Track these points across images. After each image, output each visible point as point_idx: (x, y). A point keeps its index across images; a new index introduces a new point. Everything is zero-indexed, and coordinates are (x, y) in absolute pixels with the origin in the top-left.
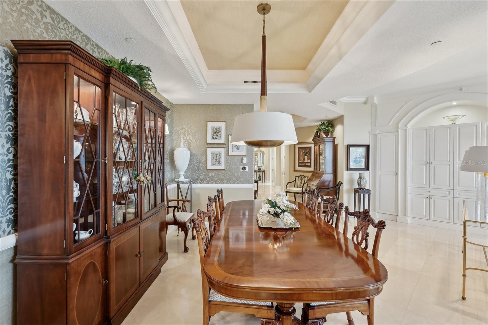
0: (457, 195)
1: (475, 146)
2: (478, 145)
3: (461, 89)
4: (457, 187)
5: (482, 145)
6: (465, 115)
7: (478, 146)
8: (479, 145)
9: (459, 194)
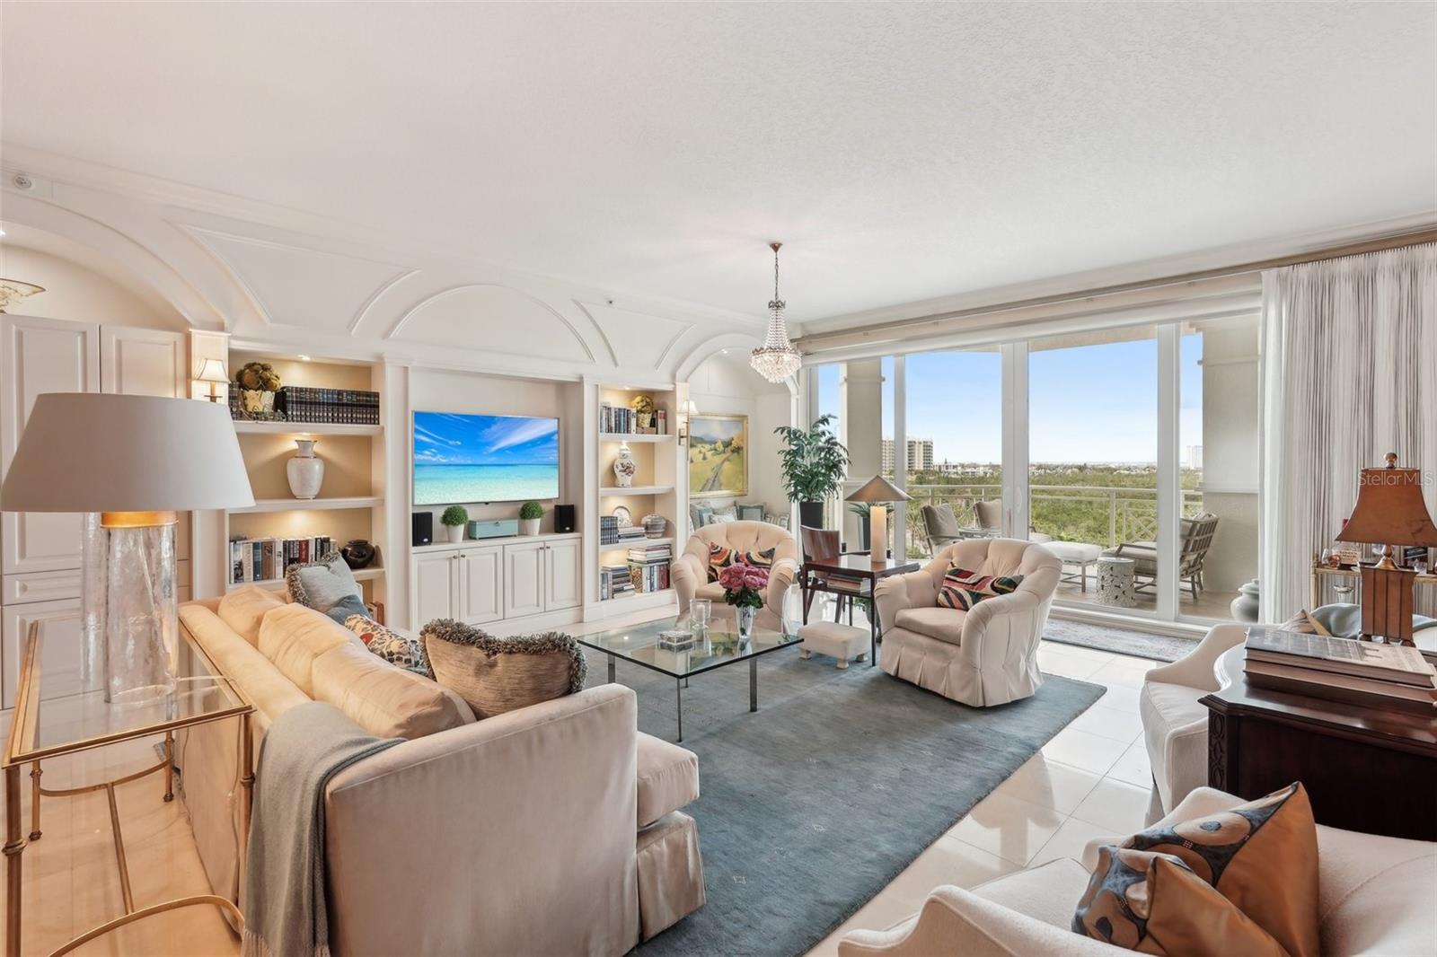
0: (18, 595)
1: (80, 391)
2: (90, 391)
3: (21, 182)
4: (17, 561)
5: (103, 392)
6: (44, 290)
7: (91, 394)
8: (94, 389)
9: (24, 589)
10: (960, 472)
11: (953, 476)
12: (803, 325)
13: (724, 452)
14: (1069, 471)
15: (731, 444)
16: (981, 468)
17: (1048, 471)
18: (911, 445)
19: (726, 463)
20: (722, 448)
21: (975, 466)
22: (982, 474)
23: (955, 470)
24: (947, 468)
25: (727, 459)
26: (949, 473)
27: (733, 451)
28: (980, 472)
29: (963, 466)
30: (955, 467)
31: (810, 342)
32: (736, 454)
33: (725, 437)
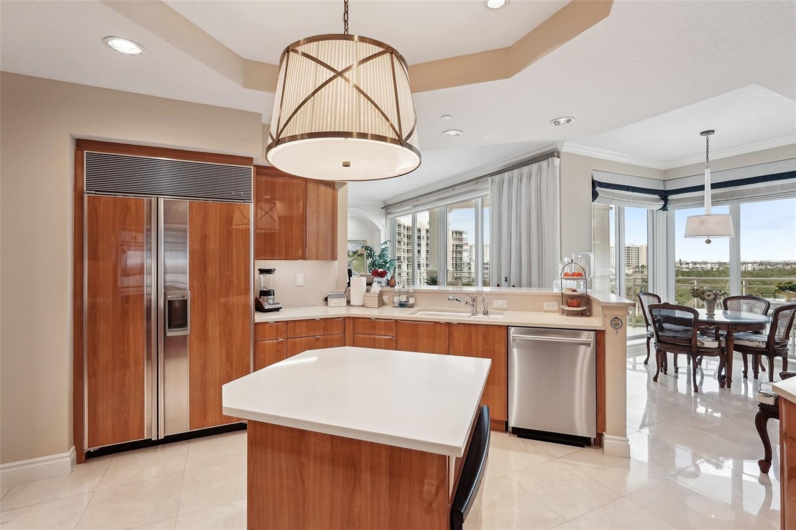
10: (690, 267)
11: (685, 270)
12: (384, 201)
13: (353, 256)
14: (789, 267)
15: (357, 252)
16: (709, 265)
17: (769, 267)
18: (628, 249)
19: (354, 261)
20: (352, 254)
21: (705, 263)
22: (709, 268)
23: (687, 266)
24: (681, 264)
25: (355, 259)
26: (682, 268)
27: (358, 256)
28: (709, 267)
29: (695, 263)
30: (687, 264)
31: (389, 208)
32: (360, 257)
33: (354, 250)
